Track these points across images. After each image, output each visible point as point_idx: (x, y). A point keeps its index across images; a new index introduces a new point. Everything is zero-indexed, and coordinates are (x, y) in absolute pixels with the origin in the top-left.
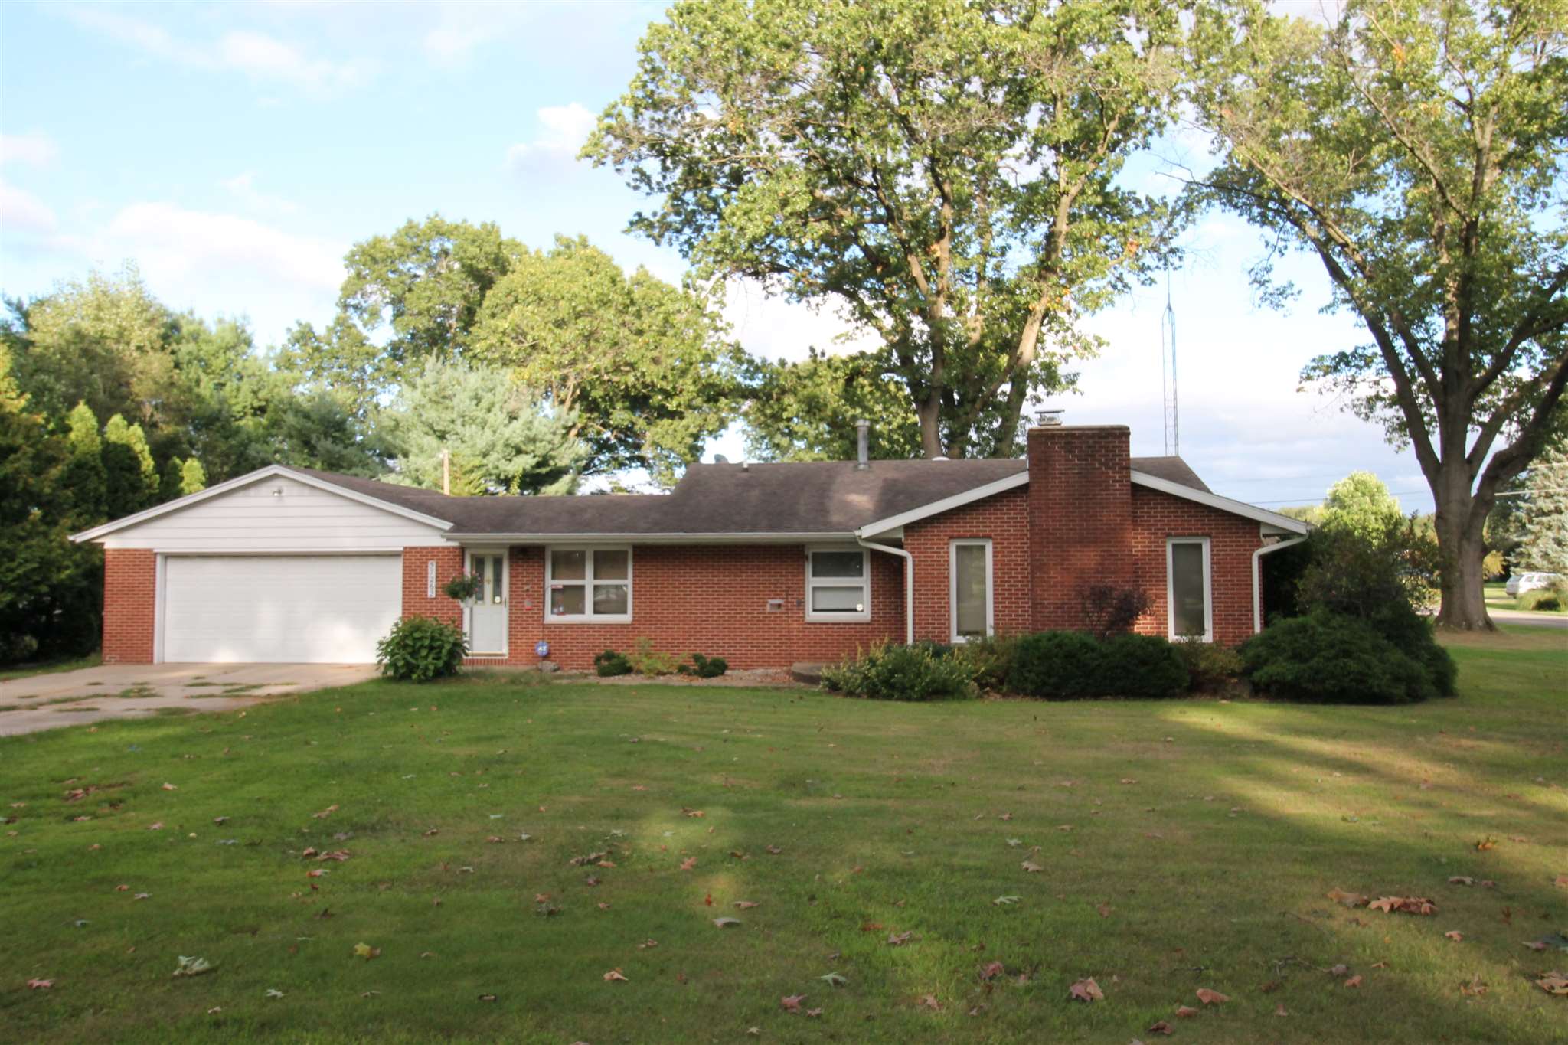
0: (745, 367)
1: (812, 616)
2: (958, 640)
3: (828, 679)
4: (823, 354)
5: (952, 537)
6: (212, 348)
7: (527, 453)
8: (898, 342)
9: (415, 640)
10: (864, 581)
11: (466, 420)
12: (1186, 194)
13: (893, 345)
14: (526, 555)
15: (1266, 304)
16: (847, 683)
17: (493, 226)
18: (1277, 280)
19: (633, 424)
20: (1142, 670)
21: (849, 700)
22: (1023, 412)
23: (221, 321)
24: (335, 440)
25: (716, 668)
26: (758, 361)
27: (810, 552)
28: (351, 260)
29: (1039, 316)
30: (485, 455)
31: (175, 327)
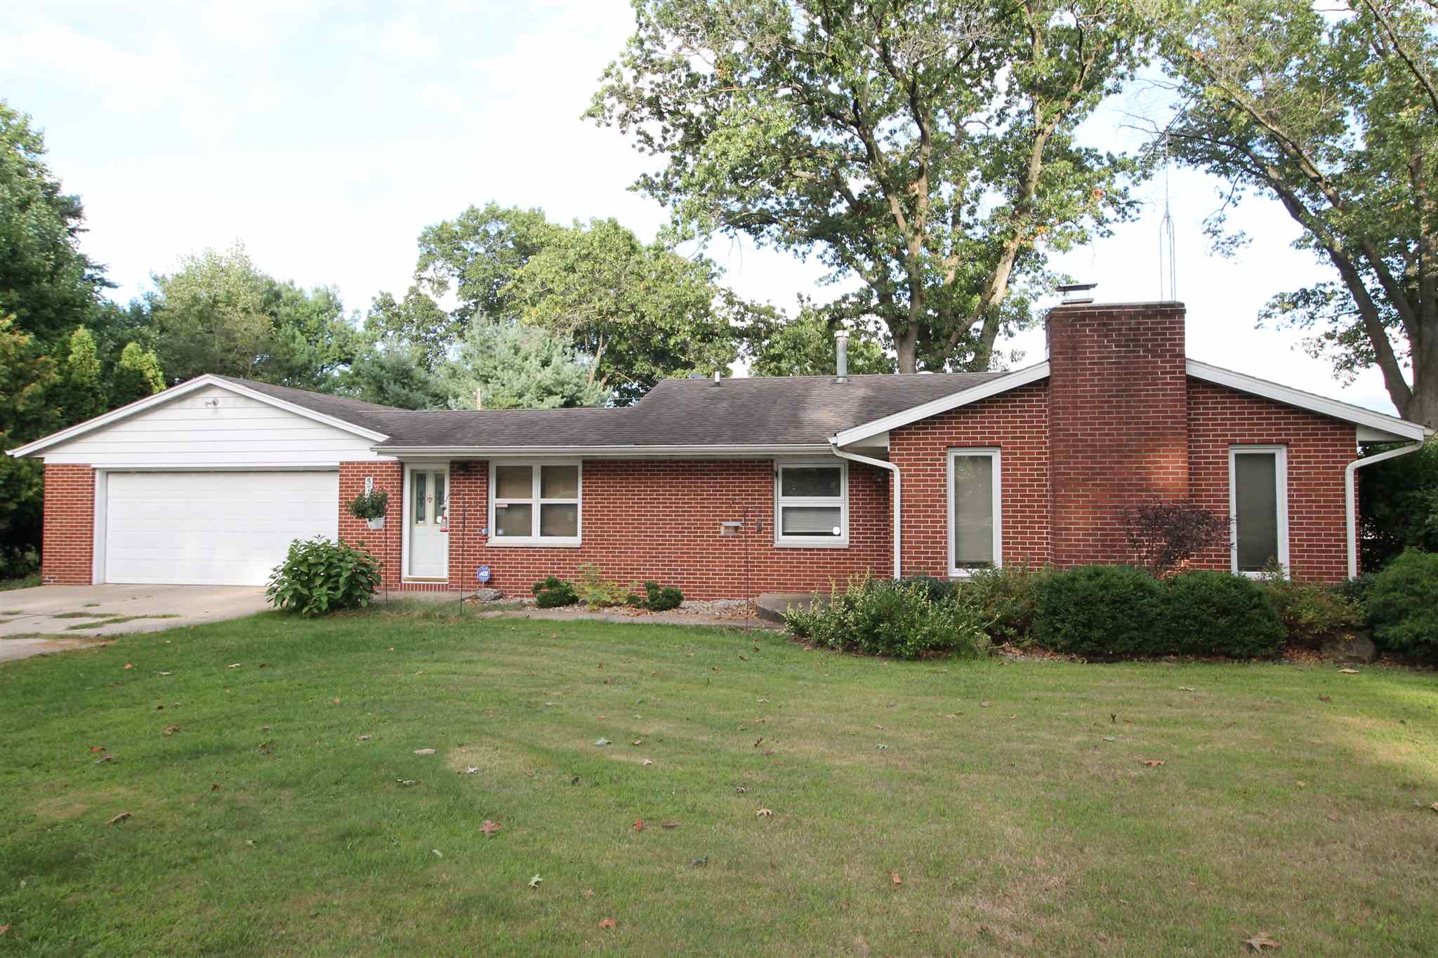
0: (736, 309)
1: (782, 541)
2: (956, 573)
3: (794, 623)
4: (809, 299)
5: (950, 446)
6: (307, 311)
7: (556, 394)
8: (878, 282)
9: (310, 566)
10: (842, 501)
11: (506, 366)
12: (1142, 154)
13: (873, 285)
14: (466, 469)
15: (1217, 254)
16: (818, 629)
17: (540, 210)
18: (1229, 230)
19: (653, 374)
20: (1222, 622)
21: (819, 654)
22: (995, 347)
23: (317, 291)
24: (404, 385)
25: (671, 601)
26: (748, 303)
27: (779, 467)
28: (423, 240)
29: (1012, 255)
30: (520, 396)
31: (278, 296)
